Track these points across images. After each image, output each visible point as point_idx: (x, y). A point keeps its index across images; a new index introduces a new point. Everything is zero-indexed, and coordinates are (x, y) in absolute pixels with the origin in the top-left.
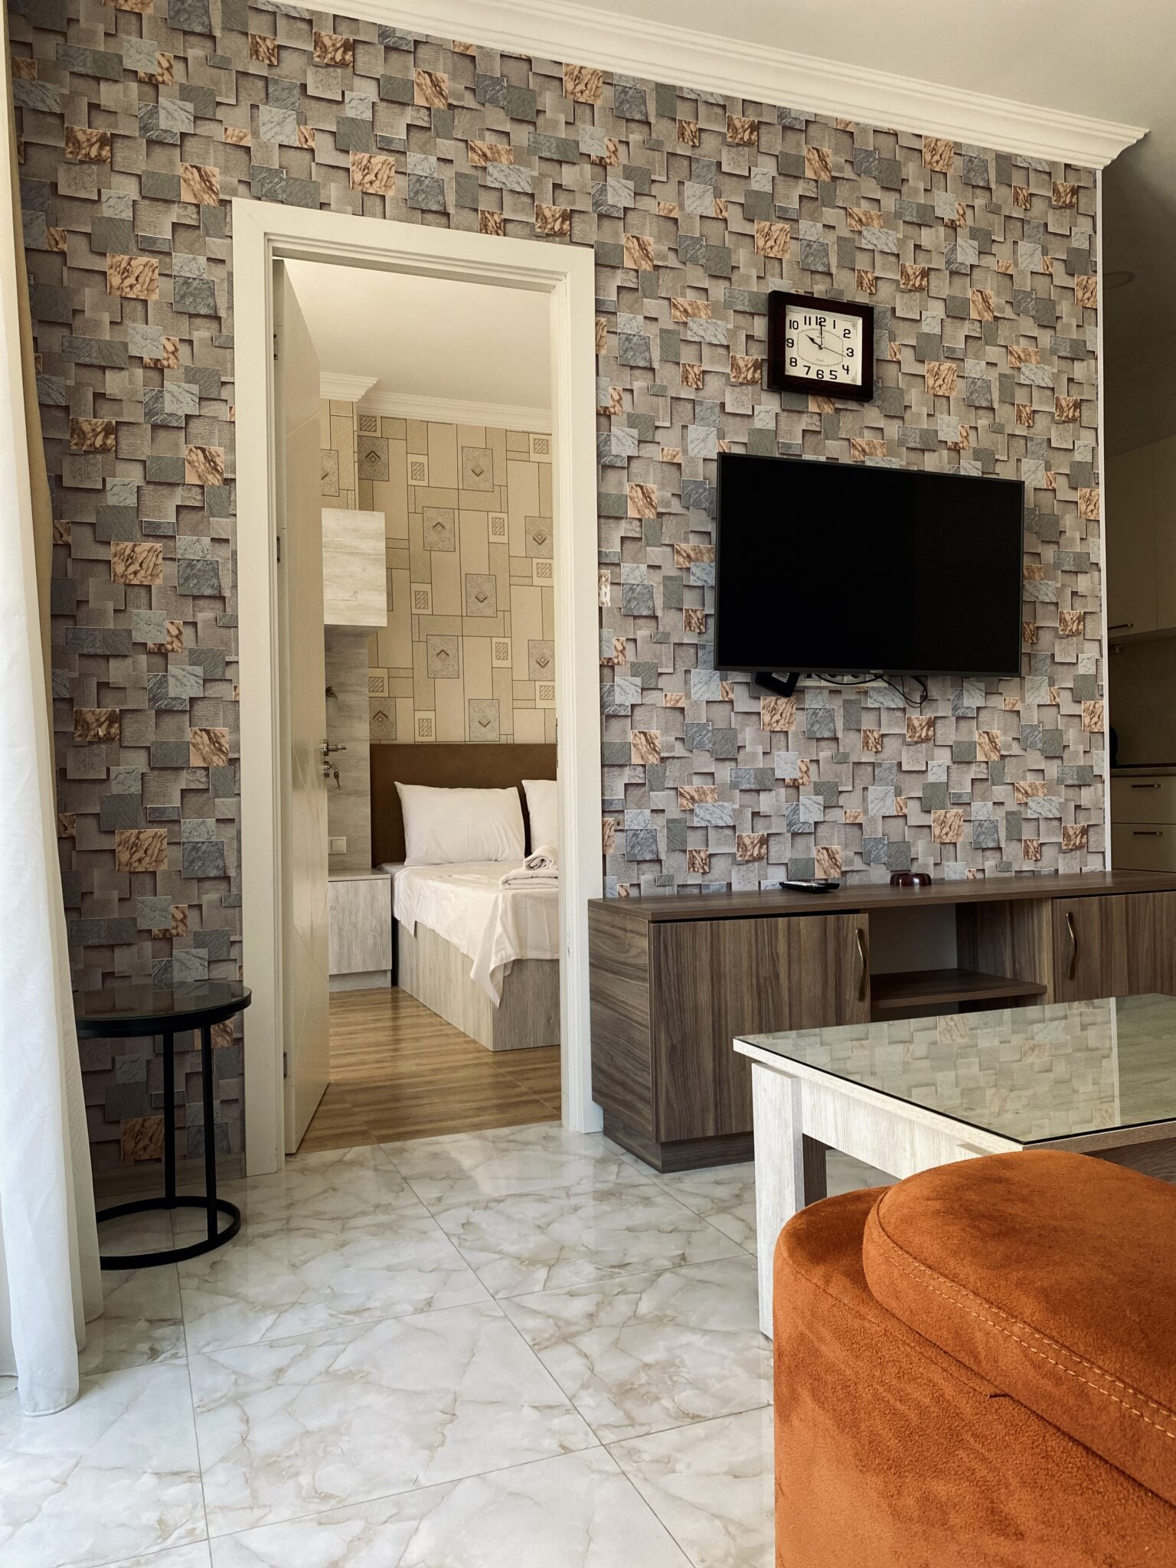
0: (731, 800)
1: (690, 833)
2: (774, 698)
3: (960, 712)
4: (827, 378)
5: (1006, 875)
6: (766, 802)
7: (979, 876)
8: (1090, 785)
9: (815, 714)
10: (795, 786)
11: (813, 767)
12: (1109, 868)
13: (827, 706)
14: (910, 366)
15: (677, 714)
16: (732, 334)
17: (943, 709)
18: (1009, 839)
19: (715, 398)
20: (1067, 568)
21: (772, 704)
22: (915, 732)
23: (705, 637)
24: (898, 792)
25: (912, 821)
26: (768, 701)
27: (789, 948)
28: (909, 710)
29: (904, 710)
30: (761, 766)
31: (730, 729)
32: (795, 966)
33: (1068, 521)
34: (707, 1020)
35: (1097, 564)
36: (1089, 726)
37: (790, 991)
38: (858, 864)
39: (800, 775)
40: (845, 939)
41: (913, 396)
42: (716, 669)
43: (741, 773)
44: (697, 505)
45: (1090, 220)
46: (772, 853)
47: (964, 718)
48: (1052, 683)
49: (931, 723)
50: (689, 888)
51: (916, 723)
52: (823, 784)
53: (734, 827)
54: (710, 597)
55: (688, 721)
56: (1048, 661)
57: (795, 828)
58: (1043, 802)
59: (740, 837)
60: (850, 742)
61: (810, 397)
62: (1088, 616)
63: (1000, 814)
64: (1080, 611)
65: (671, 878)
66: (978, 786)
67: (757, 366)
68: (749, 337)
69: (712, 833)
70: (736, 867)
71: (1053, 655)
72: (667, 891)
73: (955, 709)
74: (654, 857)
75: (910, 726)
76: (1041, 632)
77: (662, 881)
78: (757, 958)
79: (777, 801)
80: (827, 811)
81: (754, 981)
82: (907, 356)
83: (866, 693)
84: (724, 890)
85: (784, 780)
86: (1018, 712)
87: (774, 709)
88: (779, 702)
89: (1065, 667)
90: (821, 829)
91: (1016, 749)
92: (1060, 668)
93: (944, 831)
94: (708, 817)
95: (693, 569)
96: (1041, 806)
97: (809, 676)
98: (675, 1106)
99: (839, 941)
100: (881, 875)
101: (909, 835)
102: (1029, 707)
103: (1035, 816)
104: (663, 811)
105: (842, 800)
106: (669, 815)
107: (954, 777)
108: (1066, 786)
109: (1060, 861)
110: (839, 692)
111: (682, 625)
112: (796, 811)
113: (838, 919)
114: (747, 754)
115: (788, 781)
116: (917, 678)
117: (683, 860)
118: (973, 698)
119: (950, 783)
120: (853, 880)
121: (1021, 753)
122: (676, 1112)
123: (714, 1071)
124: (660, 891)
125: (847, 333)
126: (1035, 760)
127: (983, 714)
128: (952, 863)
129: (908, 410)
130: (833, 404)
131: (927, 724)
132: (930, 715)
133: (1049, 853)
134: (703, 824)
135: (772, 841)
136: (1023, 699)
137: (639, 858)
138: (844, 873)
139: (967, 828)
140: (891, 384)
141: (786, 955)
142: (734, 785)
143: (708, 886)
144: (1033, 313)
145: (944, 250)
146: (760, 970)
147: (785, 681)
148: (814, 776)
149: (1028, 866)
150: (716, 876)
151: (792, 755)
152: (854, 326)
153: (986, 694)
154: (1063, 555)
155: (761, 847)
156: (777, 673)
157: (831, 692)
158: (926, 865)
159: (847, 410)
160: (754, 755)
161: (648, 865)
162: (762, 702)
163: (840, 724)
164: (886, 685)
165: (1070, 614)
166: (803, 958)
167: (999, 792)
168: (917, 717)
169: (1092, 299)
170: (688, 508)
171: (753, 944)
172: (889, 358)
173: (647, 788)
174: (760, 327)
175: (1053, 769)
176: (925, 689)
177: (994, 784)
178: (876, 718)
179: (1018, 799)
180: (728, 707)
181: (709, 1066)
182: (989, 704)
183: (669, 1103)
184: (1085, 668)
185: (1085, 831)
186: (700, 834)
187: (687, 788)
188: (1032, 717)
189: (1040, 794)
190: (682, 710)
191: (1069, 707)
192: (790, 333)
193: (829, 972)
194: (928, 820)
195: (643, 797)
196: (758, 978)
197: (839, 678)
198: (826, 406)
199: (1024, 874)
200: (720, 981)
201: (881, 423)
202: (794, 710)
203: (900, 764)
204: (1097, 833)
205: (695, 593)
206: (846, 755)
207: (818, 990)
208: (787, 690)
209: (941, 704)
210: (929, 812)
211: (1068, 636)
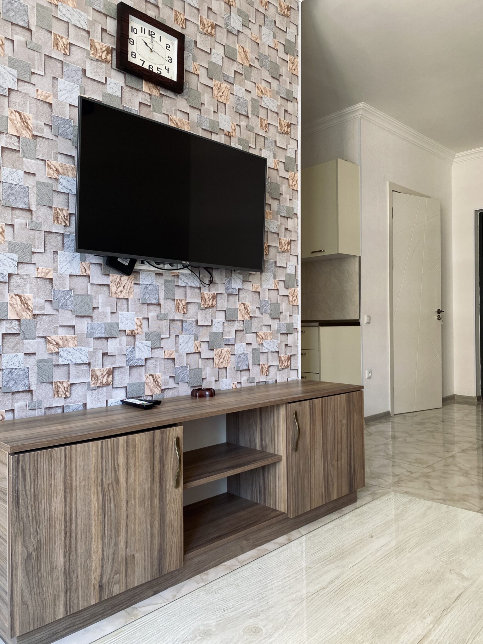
0: (88, 345)
1: (56, 369)
2: (119, 276)
3: (230, 291)
4: (155, 71)
5: (252, 385)
6: (112, 346)
7: (239, 386)
8: (292, 334)
9: (146, 288)
10: (133, 335)
11: (145, 322)
12: (300, 378)
13: (154, 283)
14: (204, 79)
15: (47, 283)
16: (92, 23)
17: (221, 289)
18: (254, 364)
19: (78, 65)
20: (283, 215)
21: (118, 280)
22: (206, 302)
23: (68, 229)
24: (196, 338)
25: (203, 356)
26: (115, 277)
27: (127, 459)
28: (202, 288)
29: (200, 288)
30: (109, 321)
31: (88, 295)
32: (131, 472)
33: (284, 188)
34: (60, 526)
35: (297, 214)
36: (292, 302)
37: (127, 490)
38: (172, 384)
39: (136, 327)
40: (167, 446)
41: (206, 98)
42: (76, 251)
43: (95, 326)
44: (64, 135)
45: (296, 27)
46: (116, 381)
47: (232, 295)
48: (275, 278)
49: (215, 297)
50: (54, 409)
51: (206, 297)
52: (151, 333)
53: (89, 364)
54: (73, 201)
55: (55, 288)
56: (274, 265)
57: (132, 363)
58: (270, 343)
59: (93, 371)
60: (168, 306)
61: (144, 82)
62: (292, 242)
63: (249, 350)
64: (288, 239)
65: (40, 403)
66: (239, 334)
67: (109, 51)
68: (103, 30)
69: (72, 369)
70: (90, 392)
71: (276, 262)
72: (37, 413)
73: (227, 289)
74: (26, 388)
75: (203, 298)
76: (270, 249)
77: (32, 406)
78: (103, 470)
79: (120, 345)
80: (153, 351)
81: (100, 488)
82: (202, 73)
83: (178, 276)
84: (81, 408)
85: (125, 331)
86: (259, 292)
87: (119, 283)
88: (122, 279)
89: (281, 269)
90: (149, 362)
91: (258, 314)
92: (279, 269)
93: (221, 361)
94: (70, 358)
95: (61, 180)
96: (270, 345)
97: (143, 263)
98: (29, 603)
99: (163, 447)
100: (185, 390)
101: (201, 364)
102: (264, 290)
103: (266, 351)
104: (34, 354)
105: (163, 343)
106: (38, 357)
107: (226, 329)
108: (281, 334)
109: (278, 375)
110: (162, 274)
111: (51, 218)
112: (133, 351)
113: (163, 433)
114: (99, 313)
115: (128, 331)
116: (206, 269)
117: (50, 389)
118: (236, 283)
119: (224, 333)
120: (168, 395)
121: (260, 315)
122: (30, 608)
123: (65, 565)
124: (31, 414)
125: (168, 47)
126: (267, 319)
127: (242, 293)
128: (224, 380)
129: (203, 105)
130: (159, 90)
131: (212, 297)
132: (214, 292)
133: (273, 371)
134: (66, 362)
135: (116, 372)
136: (261, 286)
137: (14, 390)
138: (163, 390)
139: (233, 359)
140: (194, 87)
141: (125, 464)
142: (89, 335)
143: (69, 407)
144: (269, 68)
145: (224, 17)
146: (105, 479)
147: (127, 264)
148: (145, 328)
149: (263, 379)
150: (75, 399)
151: (131, 314)
152: (173, 43)
153: (243, 281)
154: (281, 207)
155: (108, 377)
156: (121, 258)
157: (156, 274)
158: (211, 382)
159: (167, 96)
160: (105, 313)
161: (21, 394)
162: (110, 278)
163: (162, 295)
164: (190, 272)
165: (284, 240)
166: (137, 464)
167: (250, 337)
168: (207, 293)
169: (296, 70)
170: (57, 136)
171: (100, 460)
172: (192, 71)
173: (21, 337)
174: (112, 25)
175: (275, 324)
176: (212, 276)
177: (246, 333)
178: (184, 293)
179: (258, 342)
180: (86, 279)
181: (60, 561)
182: (245, 287)
183: (24, 602)
184: (290, 270)
185: (289, 359)
186: (63, 370)
187: (54, 337)
188: (265, 295)
189: (269, 338)
190: (51, 280)
191: (283, 291)
192: (131, 35)
193: (156, 471)
194: (211, 354)
195: (17, 344)
196: (103, 485)
197: (161, 266)
198: (154, 91)
199: (261, 384)
200: (71, 495)
201: (188, 110)
202: (133, 284)
203: (197, 321)
204: (295, 359)
205: (62, 198)
206: (166, 315)
207: (148, 486)
208: (128, 271)
209: (220, 286)
210: (213, 350)
211: (283, 252)
